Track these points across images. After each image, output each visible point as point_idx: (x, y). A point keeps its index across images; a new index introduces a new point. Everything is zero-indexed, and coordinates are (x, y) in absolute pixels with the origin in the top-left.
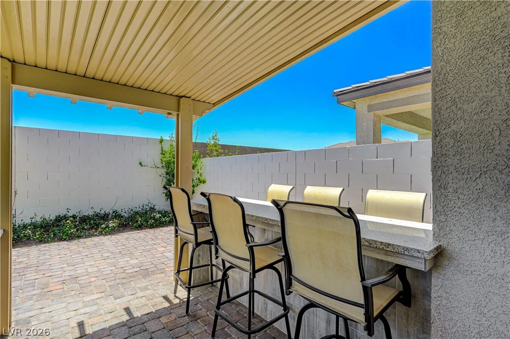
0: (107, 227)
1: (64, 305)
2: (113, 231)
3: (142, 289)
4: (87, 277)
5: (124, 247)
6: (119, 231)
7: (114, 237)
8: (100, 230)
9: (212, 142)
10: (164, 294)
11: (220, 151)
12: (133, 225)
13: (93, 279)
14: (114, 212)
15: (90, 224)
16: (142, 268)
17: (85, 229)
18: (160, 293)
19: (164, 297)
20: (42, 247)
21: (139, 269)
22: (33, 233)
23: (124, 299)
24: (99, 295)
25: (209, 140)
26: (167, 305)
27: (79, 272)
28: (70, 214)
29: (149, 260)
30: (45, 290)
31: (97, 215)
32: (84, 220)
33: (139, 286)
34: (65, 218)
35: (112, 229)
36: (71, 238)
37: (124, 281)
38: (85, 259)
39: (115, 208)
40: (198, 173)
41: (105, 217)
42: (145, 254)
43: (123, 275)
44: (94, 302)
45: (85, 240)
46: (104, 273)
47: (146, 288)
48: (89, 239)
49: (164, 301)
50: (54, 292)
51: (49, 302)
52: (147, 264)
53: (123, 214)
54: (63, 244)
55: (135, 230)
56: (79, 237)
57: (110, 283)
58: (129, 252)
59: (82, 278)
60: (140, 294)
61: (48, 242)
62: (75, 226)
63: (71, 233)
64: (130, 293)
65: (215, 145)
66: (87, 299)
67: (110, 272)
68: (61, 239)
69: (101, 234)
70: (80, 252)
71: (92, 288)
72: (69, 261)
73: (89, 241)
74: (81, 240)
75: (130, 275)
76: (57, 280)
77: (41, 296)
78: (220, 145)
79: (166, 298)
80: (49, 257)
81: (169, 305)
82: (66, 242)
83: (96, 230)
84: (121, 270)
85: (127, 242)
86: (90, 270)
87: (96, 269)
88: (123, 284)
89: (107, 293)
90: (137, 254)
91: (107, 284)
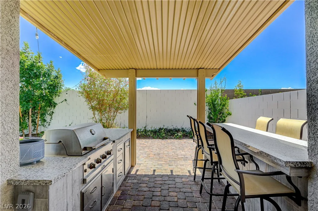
0: (178, 135)
1: (152, 162)
2: (180, 138)
3: (181, 165)
4: (163, 155)
5: (182, 146)
6: (183, 138)
7: (180, 140)
8: (174, 136)
9: (238, 88)
10: (189, 170)
11: (244, 94)
12: (189, 136)
13: (165, 156)
14: (182, 128)
15: (171, 133)
16: (185, 156)
17: (168, 135)
18: (187, 168)
19: (188, 171)
20: (153, 140)
21: (184, 156)
22: (151, 134)
23: (172, 167)
24: (164, 163)
25: (235, 88)
26: (188, 174)
27: (161, 152)
28: (164, 128)
29: (190, 154)
30: (148, 156)
31: (175, 129)
32: (170, 131)
33: (180, 163)
34: (162, 129)
35: (180, 137)
36: (163, 138)
37: (176, 160)
38: (165, 148)
39: (183, 127)
40: (226, 108)
41: (178, 131)
42: (189, 150)
43: (176, 157)
44: (161, 165)
45: (168, 140)
46: (169, 155)
47: (183, 165)
48: (170, 140)
49: (188, 172)
50: (150, 157)
51: (148, 160)
52: (188, 155)
53: (186, 130)
54: (160, 140)
55: (190, 139)
56: (167, 138)
57: (170, 159)
58: (183, 148)
59: (161, 155)
60: (179, 167)
61: (155, 139)
62: (165, 133)
63: (163, 136)
64: (175, 165)
65: (240, 90)
66: (159, 163)
67: (172, 155)
68: (160, 138)
69: (175, 138)
70: (164, 145)
71: (163, 159)
72: (159, 147)
73: (169, 141)
74: (167, 140)
75: (179, 158)
76: (153, 153)
77: (147, 157)
78: (243, 90)
79: (189, 172)
80: (154, 144)
81: (189, 175)
82: (161, 140)
83: (173, 136)
84: (176, 155)
85: (184, 144)
86: (165, 152)
87: (167, 152)
88: (174, 161)
89: (167, 163)
90: (186, 150)
91: (168, 159)
